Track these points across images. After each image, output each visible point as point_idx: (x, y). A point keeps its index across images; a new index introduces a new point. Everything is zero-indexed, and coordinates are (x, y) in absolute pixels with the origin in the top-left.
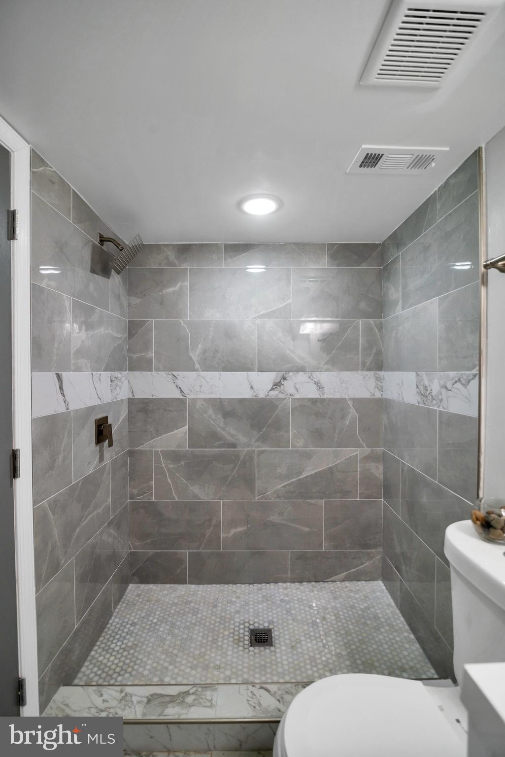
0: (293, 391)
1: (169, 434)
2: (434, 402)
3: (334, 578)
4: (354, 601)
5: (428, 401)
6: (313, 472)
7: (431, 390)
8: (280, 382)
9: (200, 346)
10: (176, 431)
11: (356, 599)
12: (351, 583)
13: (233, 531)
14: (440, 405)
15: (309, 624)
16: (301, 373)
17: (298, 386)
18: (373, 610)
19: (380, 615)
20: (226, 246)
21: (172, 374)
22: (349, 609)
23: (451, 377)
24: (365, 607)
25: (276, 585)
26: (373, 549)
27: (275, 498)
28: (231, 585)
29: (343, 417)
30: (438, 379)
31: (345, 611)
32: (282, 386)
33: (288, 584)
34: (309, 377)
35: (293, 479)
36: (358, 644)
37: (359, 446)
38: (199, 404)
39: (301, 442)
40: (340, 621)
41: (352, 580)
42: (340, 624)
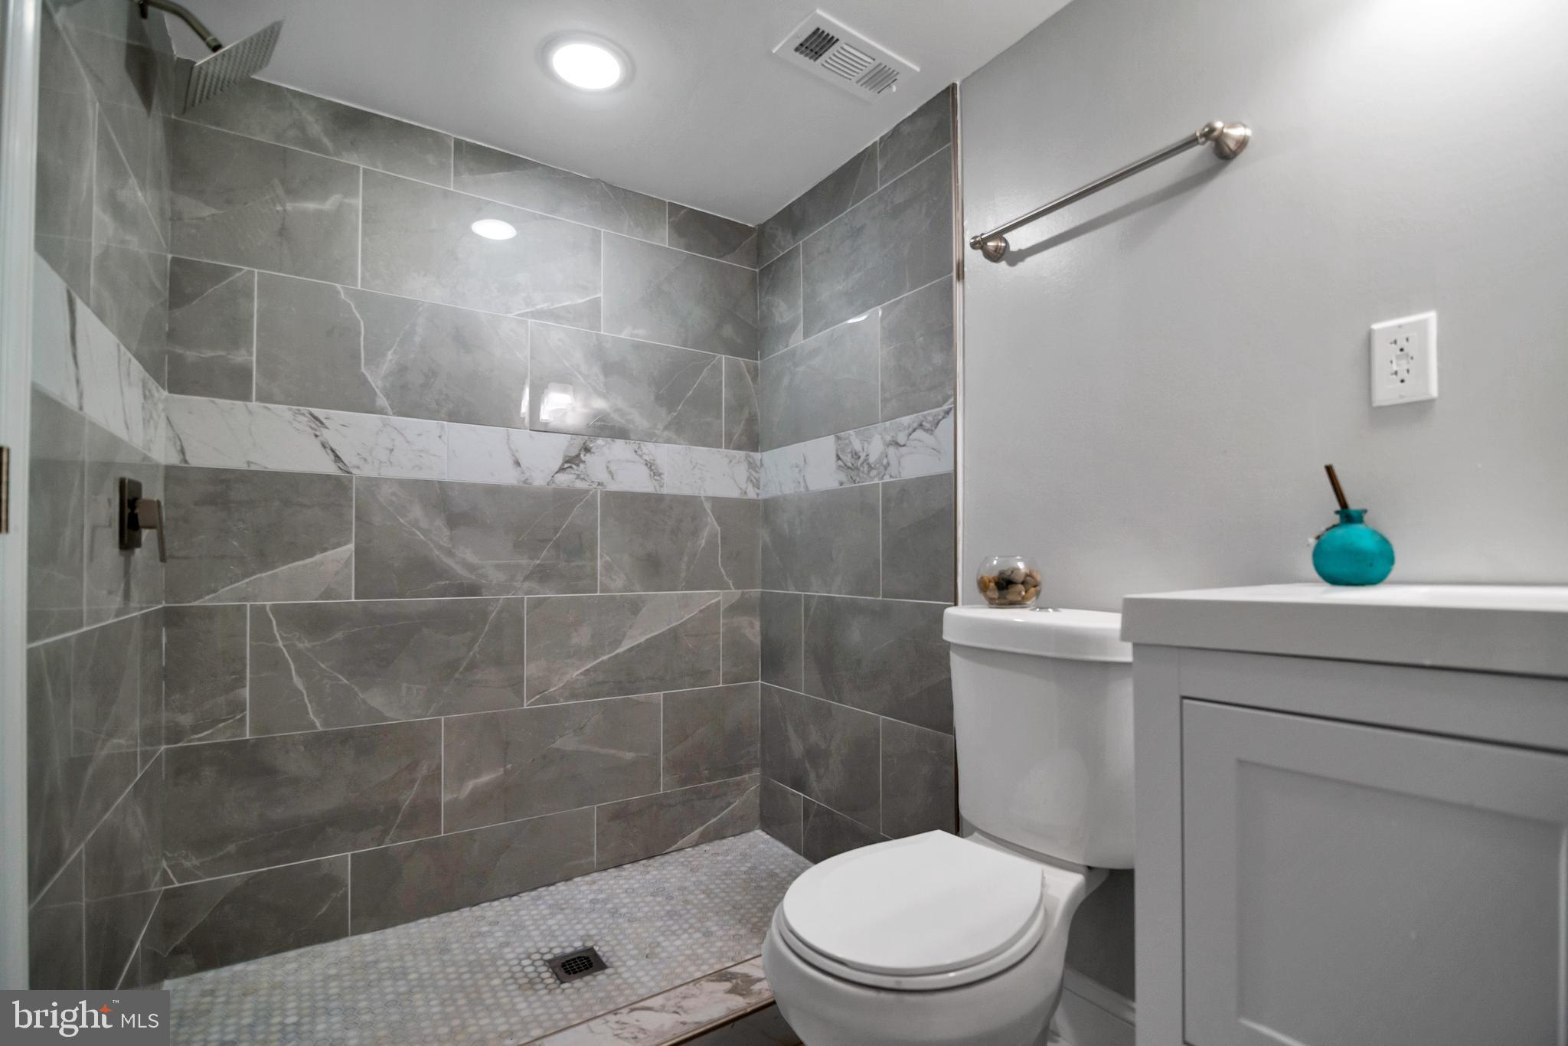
0: (603, 476)
1: (301, 563)
2: (873, 473)
3: (680, 843)
4: (728, 865)
5: (861, 474)
6: (643, 639)
7: (867, 455)
8: (578, 456)
9: (390, 355)
10: (318, 557)
11: (728, 862)
12: (712, 844)
13: (470, 785)
14: (884, 475)
15: (662, 917)
16: (620, 442)
17: (613, 468)
18: (762, 867)
19: (777, 871)
20: (458, 143)
21: (312, 415)
22: (723, 877)
23: (906, 424)
24: (749, 868)
25: (569, 883)
26: (745, 773)
27: (567, 699)
28: (468, 909)
29: (695, 533)
30: (881, 434)
31: (718, 882)
32: (582, 466)
33: (595, 875)
34: (636, 452)
35: (603, 655)
36: (760, 915)
37: (722, 585)
38: (385, 492)
39: (620, 582)
40: (716, 896)
41: (711, 840)
42: (717, 900)
